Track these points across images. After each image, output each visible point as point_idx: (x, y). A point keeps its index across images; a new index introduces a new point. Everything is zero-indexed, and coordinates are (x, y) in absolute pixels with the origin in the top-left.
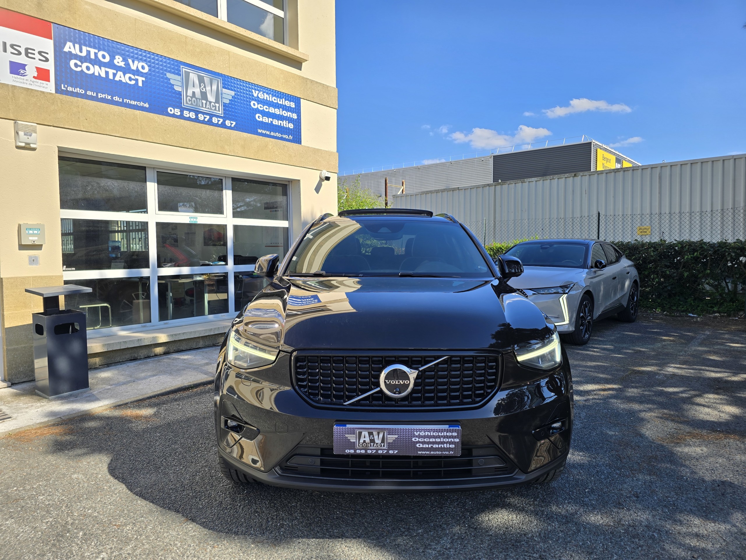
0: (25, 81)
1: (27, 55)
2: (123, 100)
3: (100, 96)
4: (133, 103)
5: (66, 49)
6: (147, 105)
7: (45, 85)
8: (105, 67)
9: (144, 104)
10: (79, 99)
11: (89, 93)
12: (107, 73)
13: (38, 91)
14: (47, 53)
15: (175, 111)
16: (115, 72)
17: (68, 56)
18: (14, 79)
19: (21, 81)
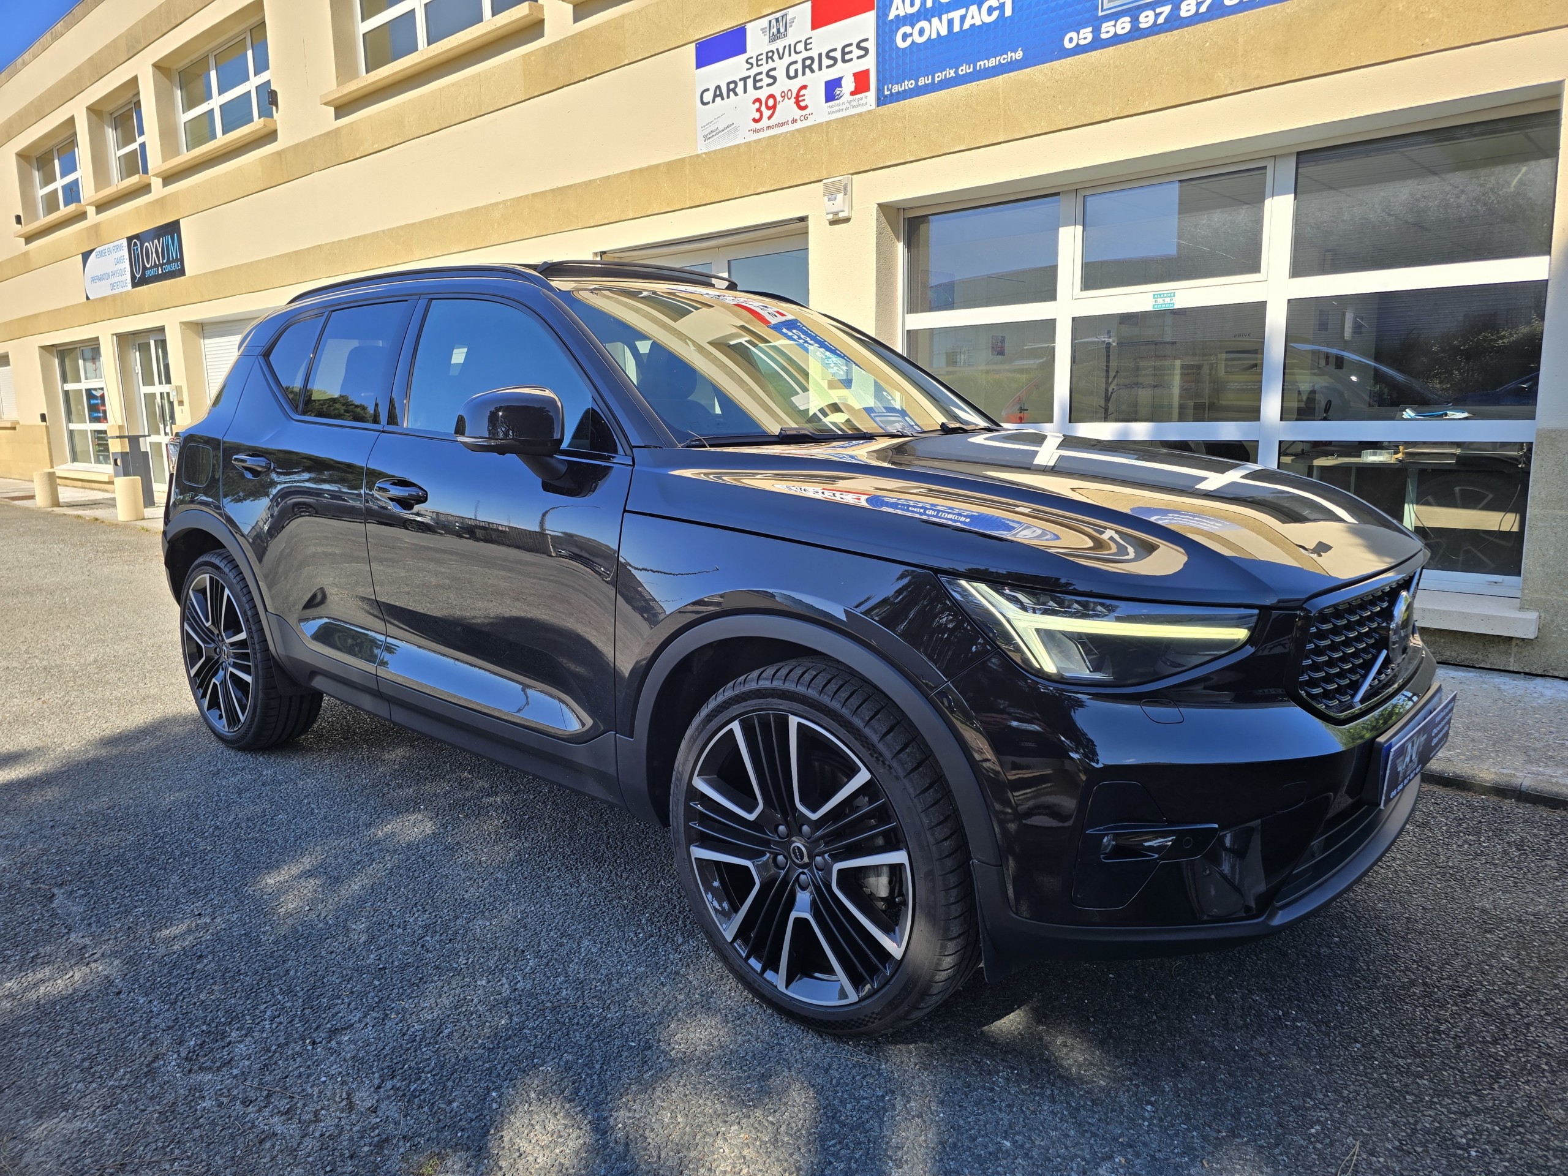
0: (841, 107)
1: (844, 61)
2: (975, 68)
3: (939, 77)
4: (993, 62)
5: (891, 17)
6: (1019, 55)
7: (864, 101)
8: (948, 12)
9: (1013, 54)
10: (906, 101)
11: (922, 81)
12: (950, 22)
13: (852, 116)
14: (867, 40)
15: (1081, 36)
16: (962, 11)
17: (894, 28)
18: (830, 110)
19: (837, 108)
